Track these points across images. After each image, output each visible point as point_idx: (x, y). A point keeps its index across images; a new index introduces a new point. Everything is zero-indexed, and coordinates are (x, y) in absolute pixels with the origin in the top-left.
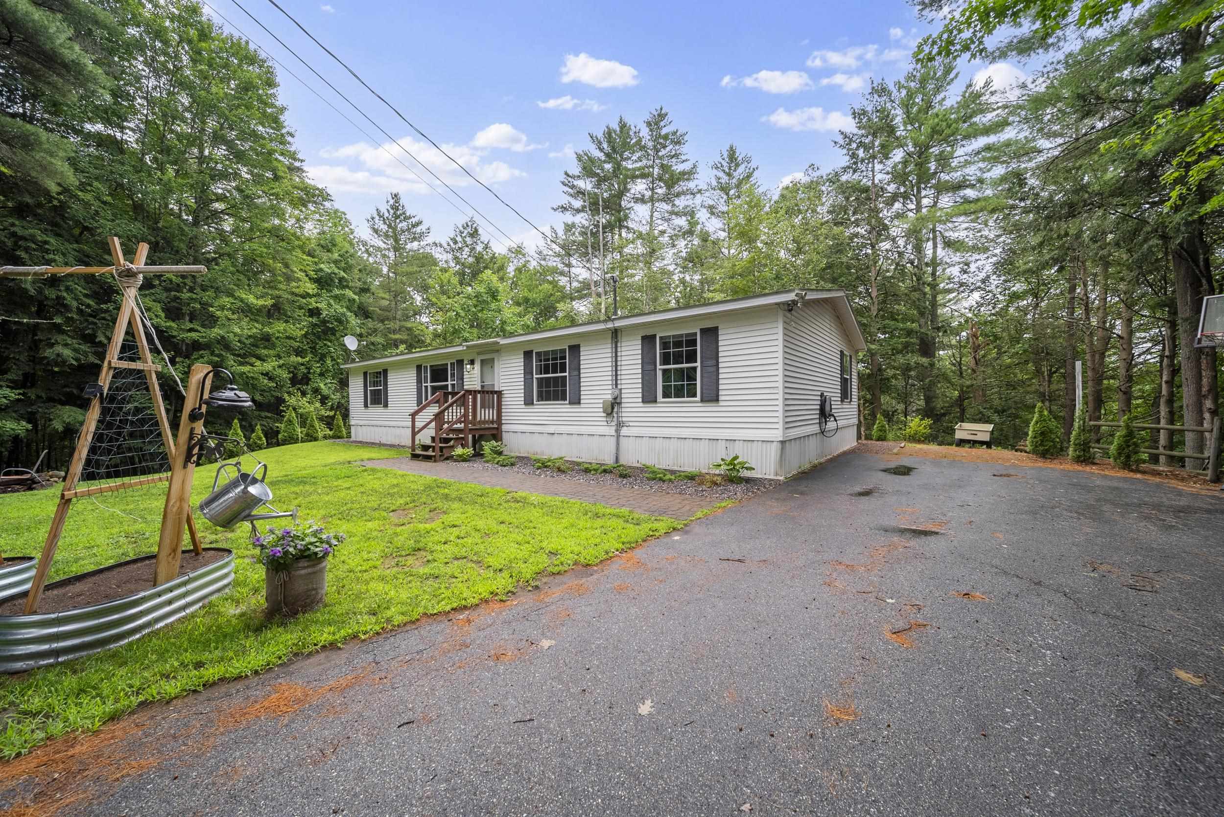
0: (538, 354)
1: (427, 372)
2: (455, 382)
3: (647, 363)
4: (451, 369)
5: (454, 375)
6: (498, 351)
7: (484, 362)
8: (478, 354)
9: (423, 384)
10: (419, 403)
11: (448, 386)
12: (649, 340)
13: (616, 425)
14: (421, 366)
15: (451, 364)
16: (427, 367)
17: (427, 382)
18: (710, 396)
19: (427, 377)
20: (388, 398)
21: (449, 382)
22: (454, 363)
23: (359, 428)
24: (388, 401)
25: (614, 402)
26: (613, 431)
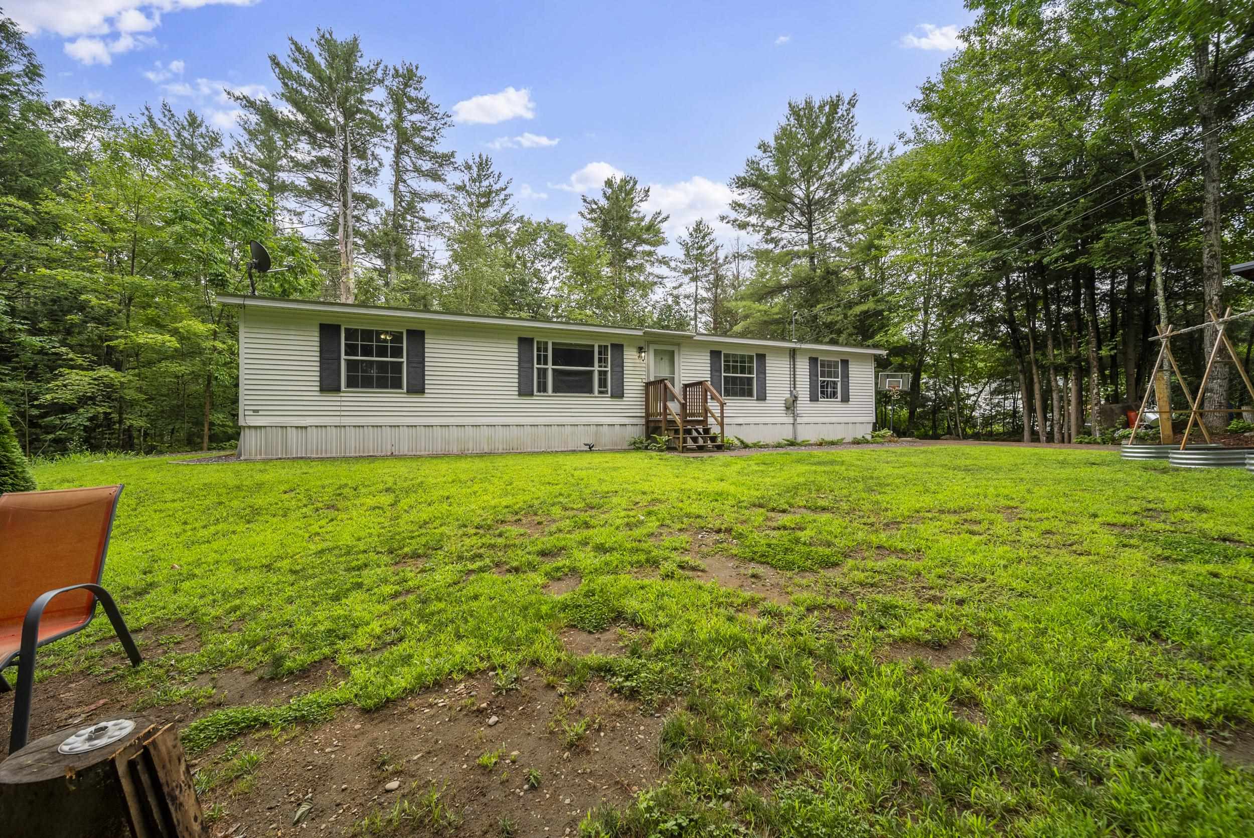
0: (726, 356)
1: (546, 350)
2: (609, 369)
3: (813, 375)
4: (600, 353)
5: (606, 360)
6: (679, 345)
7: (656, 352)
8: (649, 343)
9: (536, 366)
10: (525, 391)
11: (592, 372)
12: (813, 361)
13: (795, 416)
14: (532, 340)
15: (600, 346)
16: (546, 343)
17: (546, 363)
18: (846, 399)
19: (546, 357)
20: (424, 380)
21: (596, 368)
22: (606, 347)
23: (292, 434)
24: (424, 384)
25: (795, 399)
26: (791, 420)
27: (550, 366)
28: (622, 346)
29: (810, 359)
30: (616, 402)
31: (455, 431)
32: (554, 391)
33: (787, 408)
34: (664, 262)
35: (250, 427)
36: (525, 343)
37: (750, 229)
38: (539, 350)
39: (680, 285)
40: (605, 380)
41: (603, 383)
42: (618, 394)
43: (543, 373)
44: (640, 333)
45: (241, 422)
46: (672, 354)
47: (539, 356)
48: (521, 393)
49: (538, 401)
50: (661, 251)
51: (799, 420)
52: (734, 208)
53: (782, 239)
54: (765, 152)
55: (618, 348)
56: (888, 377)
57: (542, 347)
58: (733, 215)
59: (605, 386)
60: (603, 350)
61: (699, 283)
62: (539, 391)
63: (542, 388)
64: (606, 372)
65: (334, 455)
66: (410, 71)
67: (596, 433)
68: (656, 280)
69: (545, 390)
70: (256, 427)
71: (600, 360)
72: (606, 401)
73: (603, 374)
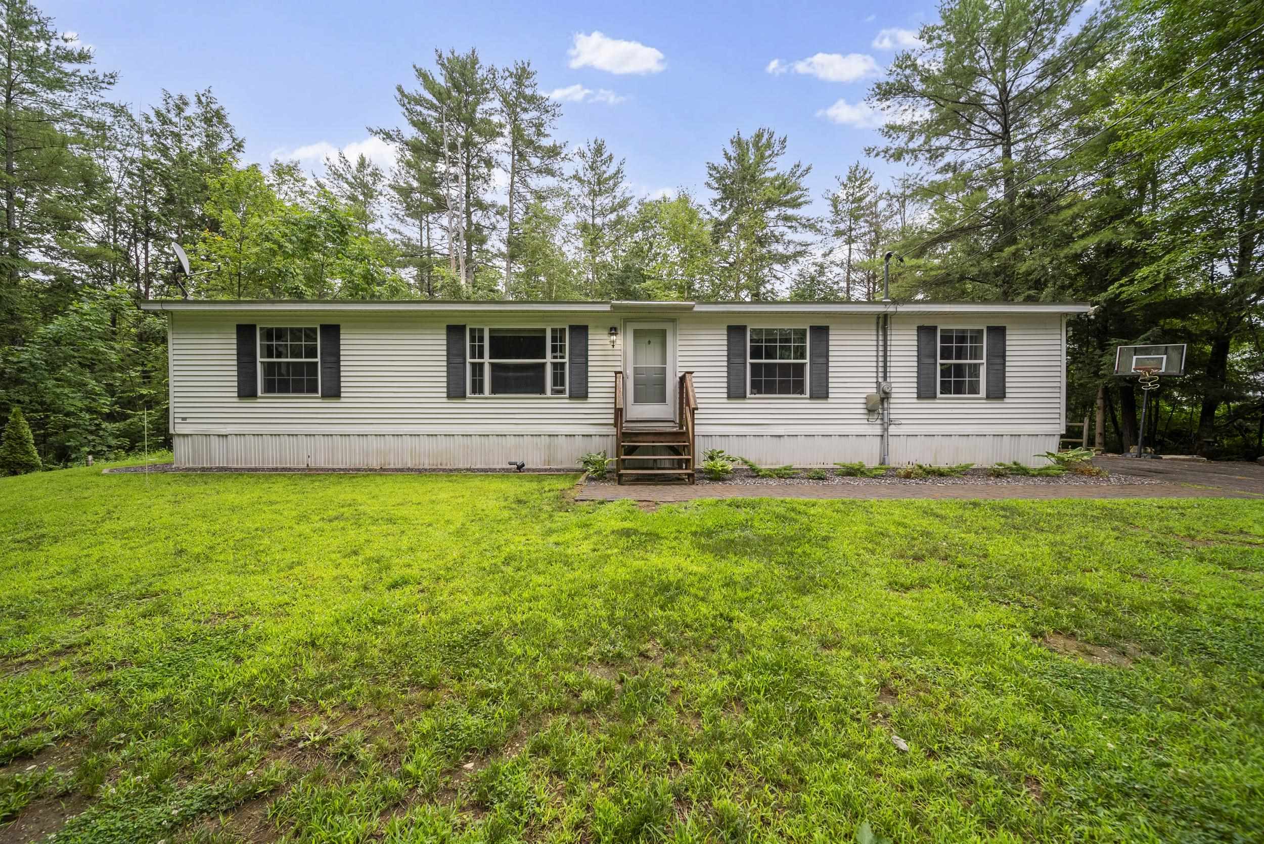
0: (755, 331)
1: (481, 339)
2: (566, 360)
3: (924, 356)
4: (554, 339)
5: (562, 349)
6: (673, 320)
7: (637, 334)
8: (627, 321)
9: (469, 360)
10: (455, 392)
11: (543, 365)
12: (926, 332)
13: (886, 424)
14: (463, 328)
15: (554, 331)
16: (481, 331)
17: (481, 356)
18: (997, 392)
19: (481, 348)
20: (339, 382)
21: (549, 360)
22: (563, 331)
23: (215, 441)
24: (339, 387)
25: (885, 397)
26: (878, 430)
27: (487, 360)
28: (585, 328)
29: (920, 329)
30: (577, 404)
31: (374, 443)
32: (494, 390)
33: (871, 411)
34: (810, 226)
35: (179, 435)
36: (455, 332)
37: (907, 157)
38: (473, 339)
39: (831, 252)
40: (563, 375)
41: (558, 380)
42: (580, 393)
43: (478, 369)
44: (607, 308)
45: (171, 431)
46: (663, 333)
47: (473, 348)
48: (450, 396)
49: (472, 405)
50: (802, 212)
51: (893, 430)
52: (887, 134)
53: (963, 163)
54: (930, 41)
55: (580, 331)
56: (1136, 352)
57: (476, 335)
58: (884, 143)
59: (563, 384)
60: (558, 335)
61: (854, 246)
62: (474, 392)
63: (478, 388)
64: (563, 364)
65: (253, 466)
66: (524, 70)
67: (549, 447)
68: (799, 248)
69: (481, 391)
70: (187, 435)
71: (554, 349)
72: (563, 403)
73: (558, 368)
